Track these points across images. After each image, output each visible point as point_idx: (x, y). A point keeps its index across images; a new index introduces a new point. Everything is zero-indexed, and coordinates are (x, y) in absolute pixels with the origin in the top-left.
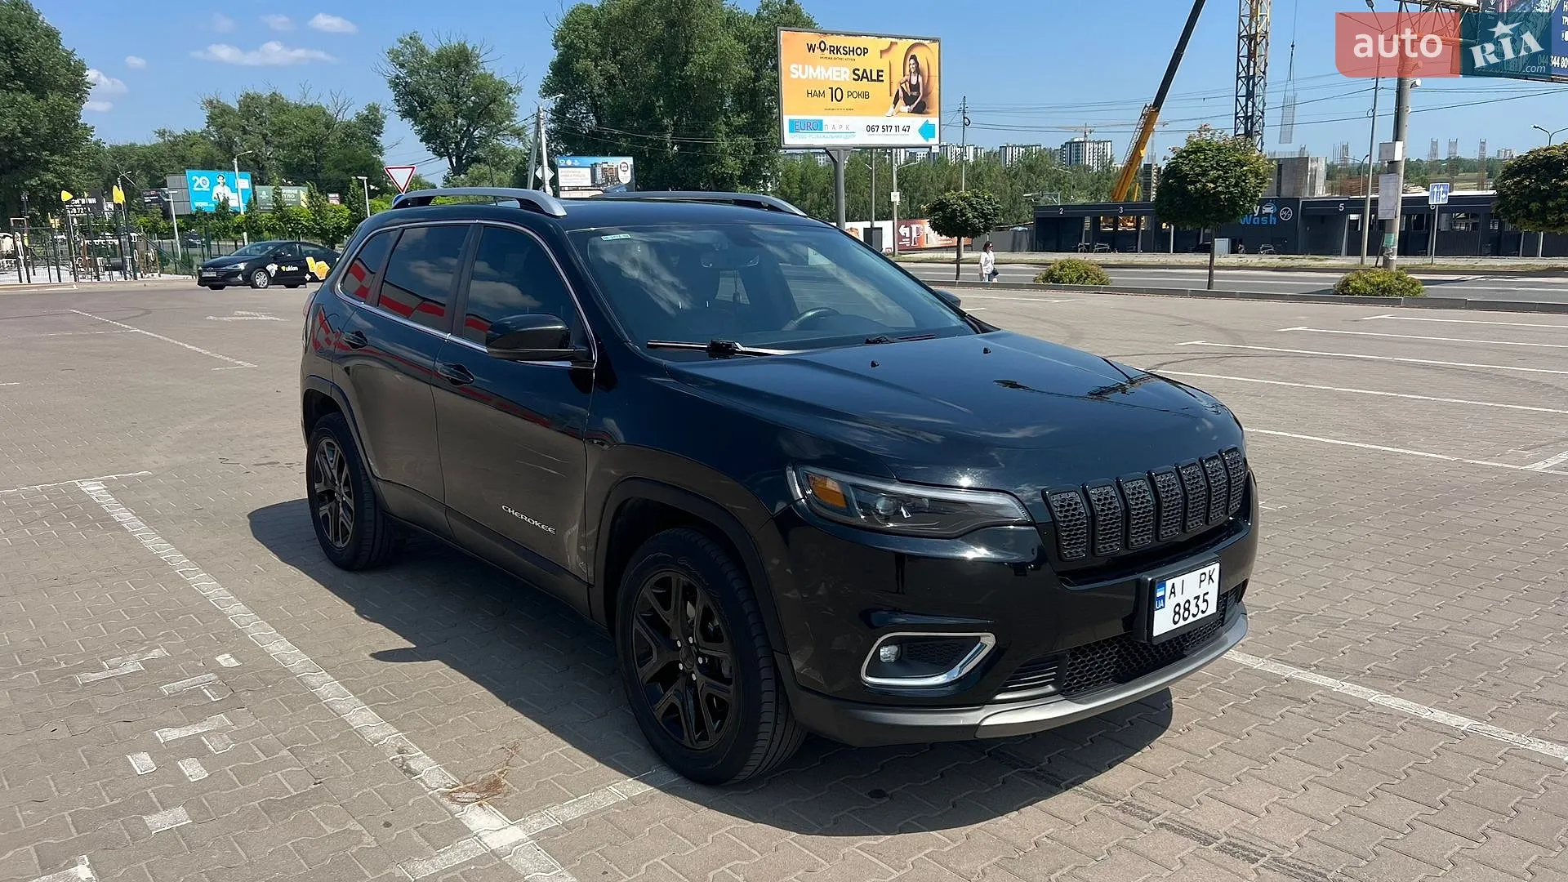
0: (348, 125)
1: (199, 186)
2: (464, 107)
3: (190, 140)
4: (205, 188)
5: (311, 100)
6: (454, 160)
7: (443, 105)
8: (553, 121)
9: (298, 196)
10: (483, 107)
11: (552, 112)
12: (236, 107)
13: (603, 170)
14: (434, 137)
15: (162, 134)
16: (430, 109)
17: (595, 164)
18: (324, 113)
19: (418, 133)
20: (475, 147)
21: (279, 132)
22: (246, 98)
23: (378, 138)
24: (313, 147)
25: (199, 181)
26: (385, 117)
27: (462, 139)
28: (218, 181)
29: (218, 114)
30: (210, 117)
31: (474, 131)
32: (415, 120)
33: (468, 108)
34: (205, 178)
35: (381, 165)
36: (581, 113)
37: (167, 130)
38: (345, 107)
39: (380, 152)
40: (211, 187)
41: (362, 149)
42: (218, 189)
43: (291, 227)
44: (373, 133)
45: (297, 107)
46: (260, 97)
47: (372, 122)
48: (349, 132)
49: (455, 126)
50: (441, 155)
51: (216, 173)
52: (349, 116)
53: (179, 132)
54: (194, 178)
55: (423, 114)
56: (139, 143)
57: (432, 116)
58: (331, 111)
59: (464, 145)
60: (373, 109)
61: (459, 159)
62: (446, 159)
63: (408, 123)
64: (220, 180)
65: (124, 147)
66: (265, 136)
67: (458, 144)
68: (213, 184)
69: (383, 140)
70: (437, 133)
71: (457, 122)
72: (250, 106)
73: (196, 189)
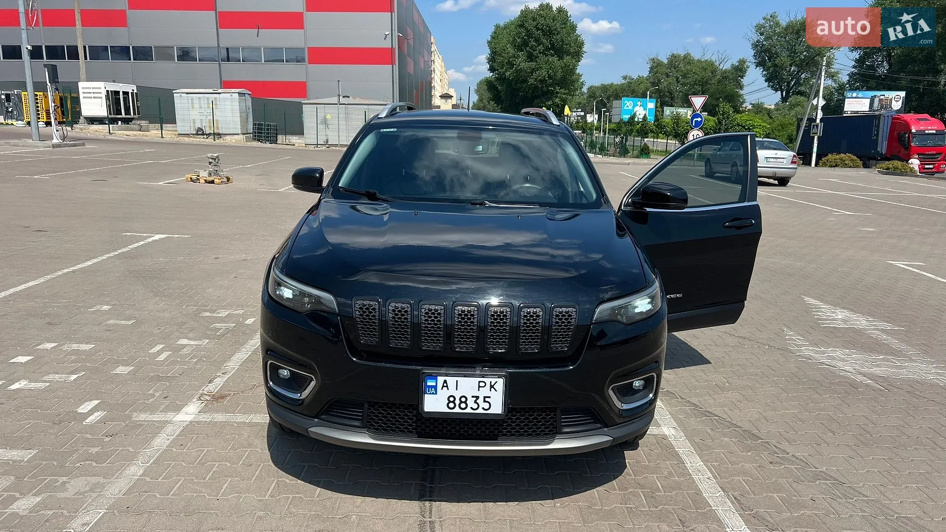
0: (725, 72)
1: (627, 106)
2: (798, 59)
3: (640, 80)
4: (630, 108)
5: (707, 57)
6: (784, 94)
7: (784, 58)
8: (854, 67)
9: (686, 113)
10: (810, 59)
11: (857, 61)
12: (666, 61)
13: (881, 100)
14: (774, 79)
15: (625, 78)
16: (774, 61)
17: (875, 96)
18: (712, 65)
19: (764, 76)
20: (801, 85)
21: (684, 76)
22: (672, 56)
23: (742, 80)
24: (702, 85)
25: (628, 104)
26: (748, 67)
27: (792, 80)
28: (638, 103)
29: (656, 66)
30: (651, 68)
31: (802, 74)
32: (764, 68)
33: (800, 59)
34: (630, 102)
35: (740, 96)
36: (877, 61)
37: (628, 76)
38: (726, 60)
39: (741, 88)
40: (634, 107)
41: (730, 87)
42: (637, 108)
43: (664, 131)
44: (739, 76)
45: (699, 61)
46: (679, 56)
47: (740, 70)
48: (725, 76)
49: (789, 71)
50: (776, 90)
51: (638, 99)
52: (727, 66)
53: (635, 77)
54: (626, 102)
55: (769, 64)
56: (615, 83)
57: (776, 65)
58: (717, 64)
59: (792, 83)
60: (742, 62)
61: (788, 93)
62: (779, 92)
63: (759, 70)
64: (639, 103)
65: (608, 85)
66: (677, 78)
67: (789, 83)
68: (635, 105)
69: (745, 81)
70: (776, 76)
71: (791, 69)
72: (674, 60)
73: (625, 108)
